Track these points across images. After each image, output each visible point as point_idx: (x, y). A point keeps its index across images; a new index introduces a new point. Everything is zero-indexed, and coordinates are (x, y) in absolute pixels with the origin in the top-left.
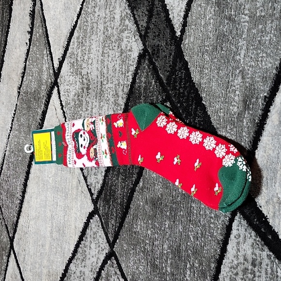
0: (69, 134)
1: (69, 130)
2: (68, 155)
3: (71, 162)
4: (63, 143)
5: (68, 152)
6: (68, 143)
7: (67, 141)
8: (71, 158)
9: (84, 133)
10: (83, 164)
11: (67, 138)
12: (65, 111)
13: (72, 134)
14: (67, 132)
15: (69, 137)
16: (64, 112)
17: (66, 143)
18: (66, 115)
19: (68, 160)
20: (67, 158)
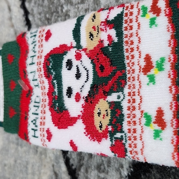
0: (36, 60)
1: (37, 49)
2: (30, 113)
3: (38, 133)
4: (21, 83)
5: (31, 105)
6: (32, 84)
7: (30, 77)
8: (38, 123)
9: (78, 57)
10: (72, 144)
11: (29, 69)
12: (29, 10)
13: (43, 60)
14: (31, 53)
15: (34, 68)
16: (26, 13)
17: (27, 82)
18: (31, 18)
19: (31, 126)
20: (29, 121)
